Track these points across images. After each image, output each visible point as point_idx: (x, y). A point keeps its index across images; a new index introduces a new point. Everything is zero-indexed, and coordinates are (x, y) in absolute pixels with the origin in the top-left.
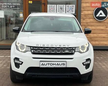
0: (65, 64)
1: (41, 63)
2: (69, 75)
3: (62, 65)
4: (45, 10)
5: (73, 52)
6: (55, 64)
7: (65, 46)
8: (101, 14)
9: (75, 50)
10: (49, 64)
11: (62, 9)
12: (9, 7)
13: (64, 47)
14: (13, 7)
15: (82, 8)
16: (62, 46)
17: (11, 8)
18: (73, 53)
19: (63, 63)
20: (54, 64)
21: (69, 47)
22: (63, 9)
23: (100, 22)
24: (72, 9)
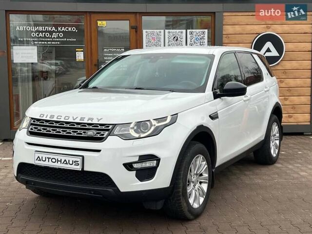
0: (79, 163)
1: (37, 155)
2: (93, 190)
3: (74, 164)
4: (138, 42)
5: (104, 136)
6: (61, 161)
7: (92, 119)
8: (268, 50)
9: (110, 131)
10: (50, 160)
11: (177, 39)
12: (49, 38)
13: (90, 122)
14: (58, 37)
16: (86, 121)
17: (54, 38)
18: (103, 138)
19: (75, 159)
20: (58, 161)
21: (100, 122)
24: (201, 39)
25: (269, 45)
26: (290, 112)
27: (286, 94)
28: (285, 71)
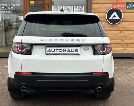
8: (114, 16)
12: (6, 9)
14: (11, 9)
15: (92, 9)
22: (70, 10)
23: (113, 26)
24: (81, 10)
25: (115, 14)
26: (125, 47)
27: (123, 38)
28: (123, 27)
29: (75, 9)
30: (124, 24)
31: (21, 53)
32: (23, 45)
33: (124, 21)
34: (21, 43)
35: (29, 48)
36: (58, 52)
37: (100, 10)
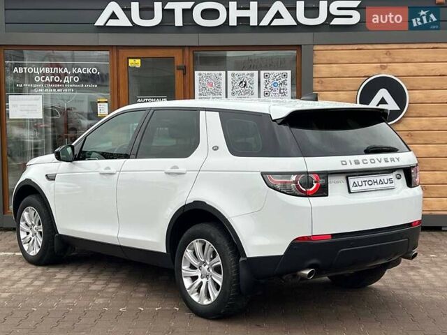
11: (245, 85)
22: (248, 85)
29: (263, 80)
30: (413, 123)
31: (306, 195)
32: (311, 175)
33: (415, 115)
34: (307, 173)
35: (321, 181)
36: (368, 187)
37: (338, 83)
